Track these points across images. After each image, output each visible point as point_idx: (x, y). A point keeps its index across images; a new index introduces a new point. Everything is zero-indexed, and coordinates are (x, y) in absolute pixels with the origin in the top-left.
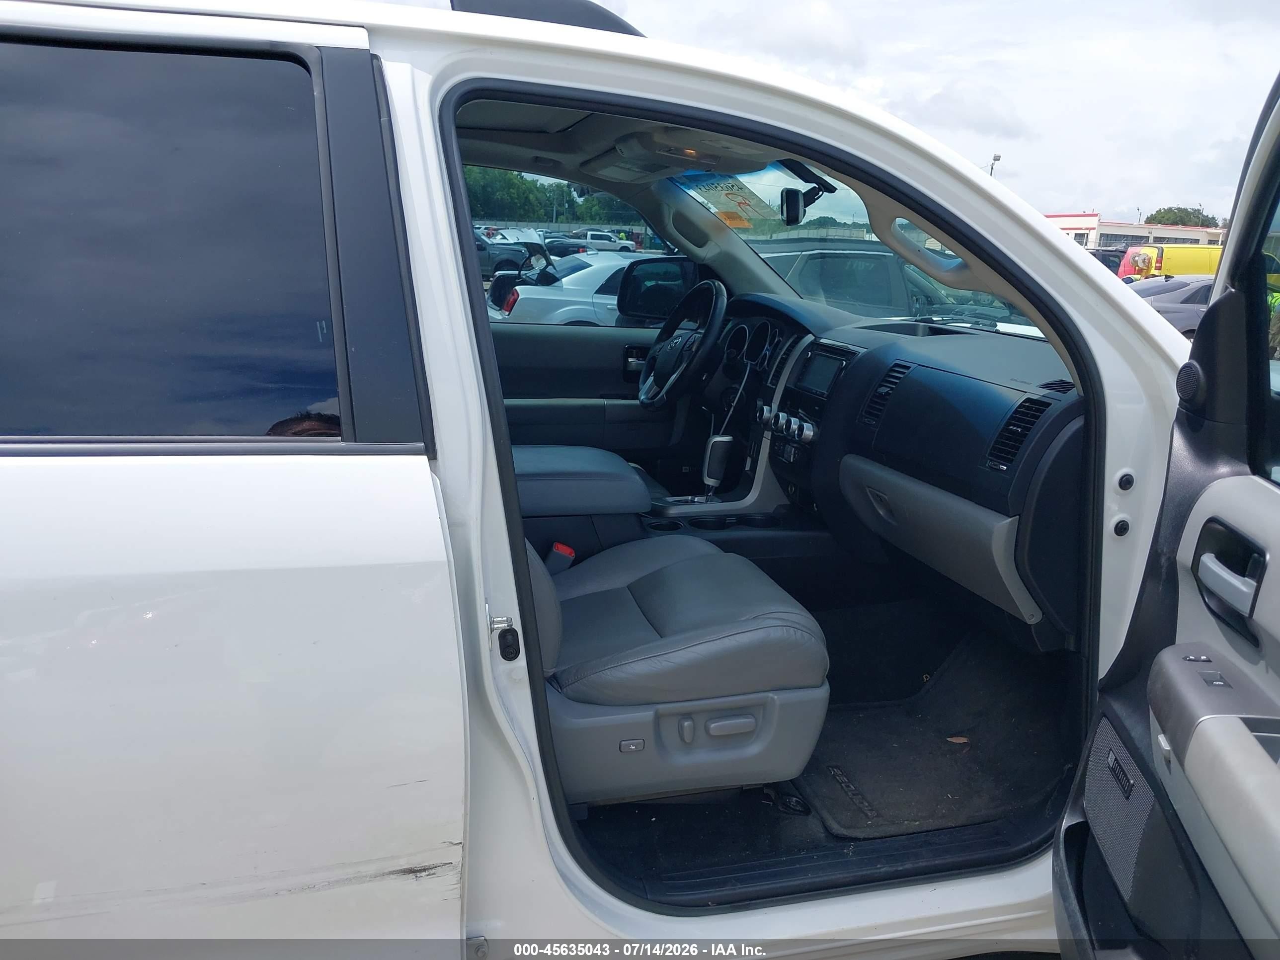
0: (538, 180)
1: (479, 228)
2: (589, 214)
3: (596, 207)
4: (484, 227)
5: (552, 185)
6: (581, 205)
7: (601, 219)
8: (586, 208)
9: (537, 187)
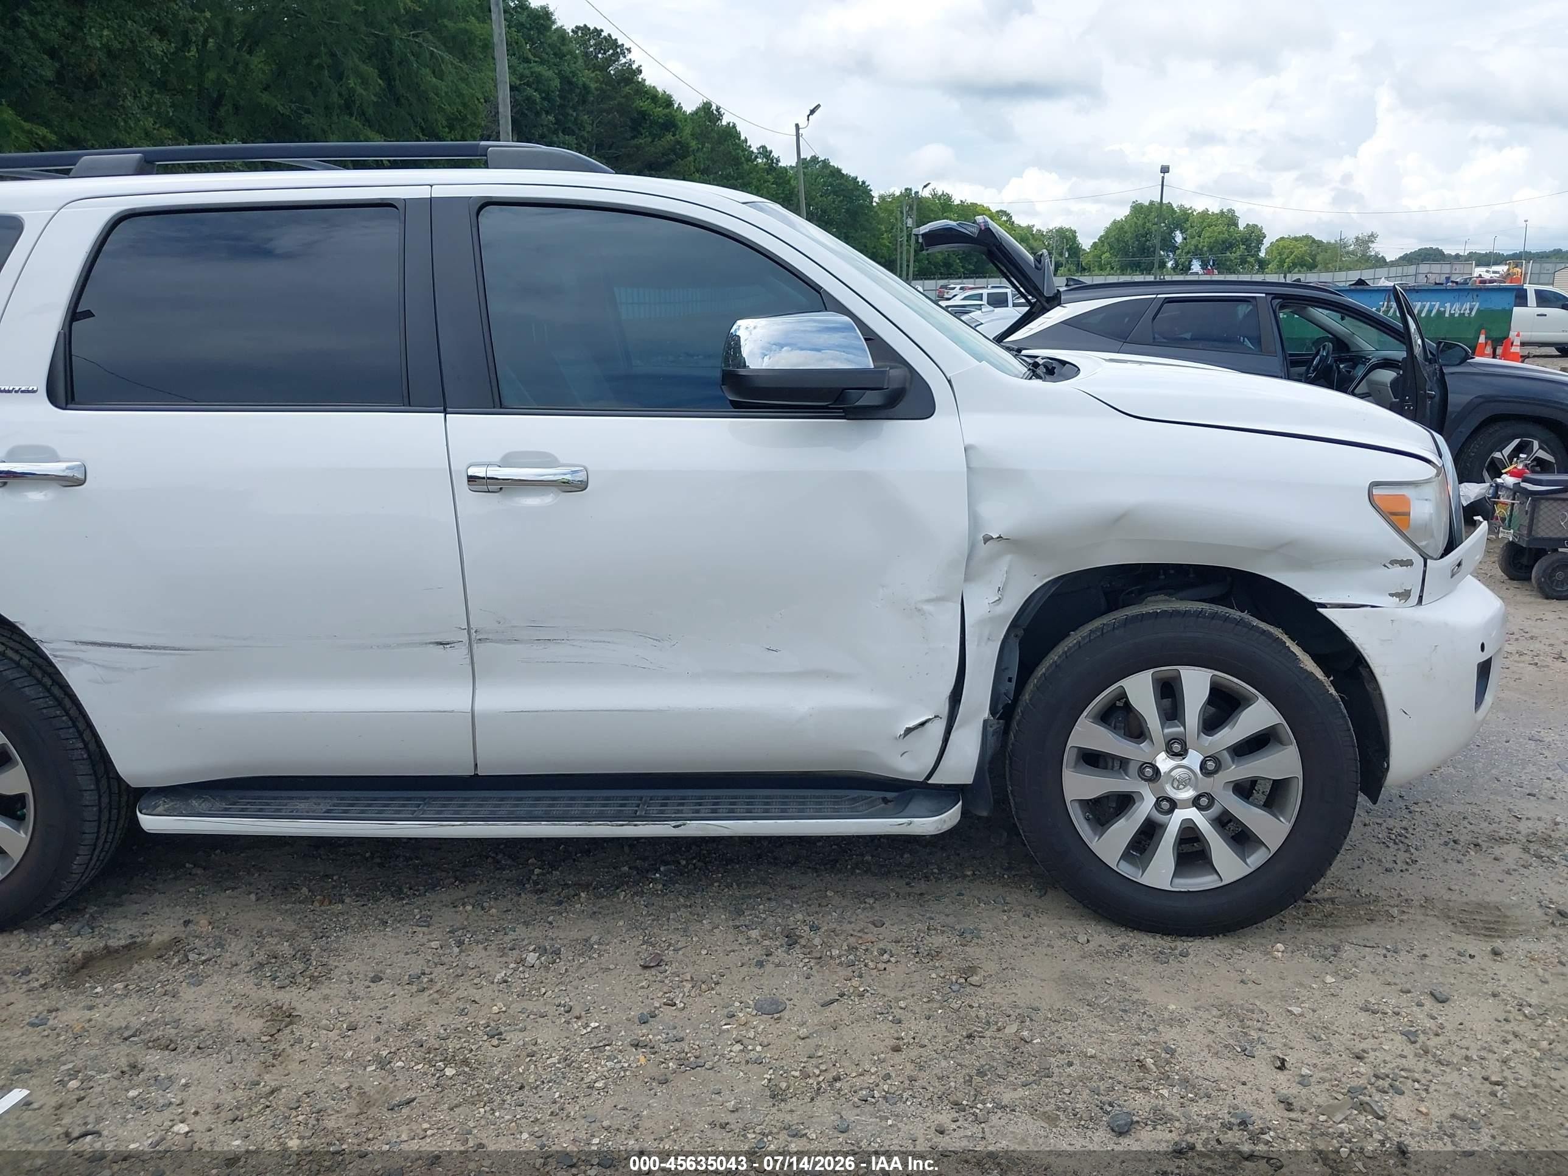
0: (1033, 226)
1: (954, 288)
2: (1097, 264)
3: (1107, 254)
4: (959, 287)
5: (1051, 231)
6: (1088, 253)
7: (1112, 268)
8: (1095, 256)
9: (1032, 235)
